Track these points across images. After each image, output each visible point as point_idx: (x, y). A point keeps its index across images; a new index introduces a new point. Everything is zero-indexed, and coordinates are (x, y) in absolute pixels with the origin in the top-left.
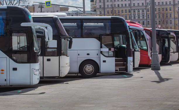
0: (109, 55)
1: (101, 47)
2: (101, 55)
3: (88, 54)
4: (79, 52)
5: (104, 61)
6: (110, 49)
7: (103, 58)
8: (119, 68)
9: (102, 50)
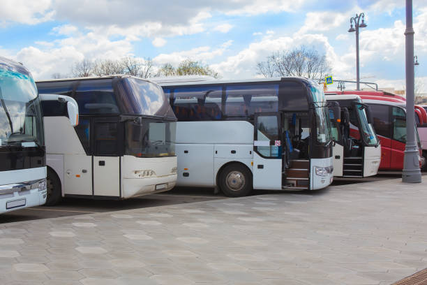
0: (271, 154)
1: (256, 138)
2: (255, 153)
3: (233, 152)
4: (217, 147)
5: (260, 167)
6: (272, 143)
7: (258, 160)
8: (297, 181)
9: (257, 143)
